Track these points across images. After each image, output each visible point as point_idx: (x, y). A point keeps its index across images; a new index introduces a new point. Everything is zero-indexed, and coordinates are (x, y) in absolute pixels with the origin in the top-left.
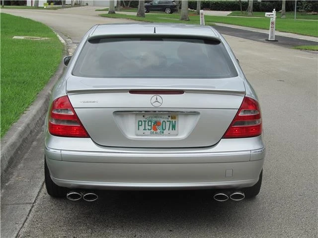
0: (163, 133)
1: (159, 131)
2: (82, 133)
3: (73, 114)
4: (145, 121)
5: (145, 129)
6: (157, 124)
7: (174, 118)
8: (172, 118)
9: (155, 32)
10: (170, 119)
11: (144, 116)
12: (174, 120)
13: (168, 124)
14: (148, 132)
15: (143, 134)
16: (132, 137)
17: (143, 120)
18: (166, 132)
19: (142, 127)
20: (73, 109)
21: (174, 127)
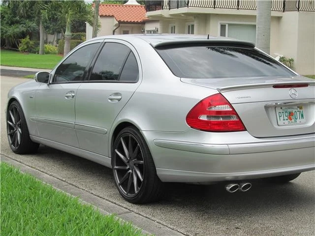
0: (296, 121)
1: (293, 120)
2: (238, 126)
3: (231, 110)
4: (283, 112)
5: (284, 120)
6: (291, 114)
7: (301, 108)
8: (300, 109)
10: (299, 110)
11: (281, 108)
12: (301, 110)
13: (298, 113)
14: (286, 122)
15: (283, 124)
16: (277, 127)
17: (281, 111)
18: (298, 121)
19: (282, 118)
20: (230, 105)
21: (302, 116)
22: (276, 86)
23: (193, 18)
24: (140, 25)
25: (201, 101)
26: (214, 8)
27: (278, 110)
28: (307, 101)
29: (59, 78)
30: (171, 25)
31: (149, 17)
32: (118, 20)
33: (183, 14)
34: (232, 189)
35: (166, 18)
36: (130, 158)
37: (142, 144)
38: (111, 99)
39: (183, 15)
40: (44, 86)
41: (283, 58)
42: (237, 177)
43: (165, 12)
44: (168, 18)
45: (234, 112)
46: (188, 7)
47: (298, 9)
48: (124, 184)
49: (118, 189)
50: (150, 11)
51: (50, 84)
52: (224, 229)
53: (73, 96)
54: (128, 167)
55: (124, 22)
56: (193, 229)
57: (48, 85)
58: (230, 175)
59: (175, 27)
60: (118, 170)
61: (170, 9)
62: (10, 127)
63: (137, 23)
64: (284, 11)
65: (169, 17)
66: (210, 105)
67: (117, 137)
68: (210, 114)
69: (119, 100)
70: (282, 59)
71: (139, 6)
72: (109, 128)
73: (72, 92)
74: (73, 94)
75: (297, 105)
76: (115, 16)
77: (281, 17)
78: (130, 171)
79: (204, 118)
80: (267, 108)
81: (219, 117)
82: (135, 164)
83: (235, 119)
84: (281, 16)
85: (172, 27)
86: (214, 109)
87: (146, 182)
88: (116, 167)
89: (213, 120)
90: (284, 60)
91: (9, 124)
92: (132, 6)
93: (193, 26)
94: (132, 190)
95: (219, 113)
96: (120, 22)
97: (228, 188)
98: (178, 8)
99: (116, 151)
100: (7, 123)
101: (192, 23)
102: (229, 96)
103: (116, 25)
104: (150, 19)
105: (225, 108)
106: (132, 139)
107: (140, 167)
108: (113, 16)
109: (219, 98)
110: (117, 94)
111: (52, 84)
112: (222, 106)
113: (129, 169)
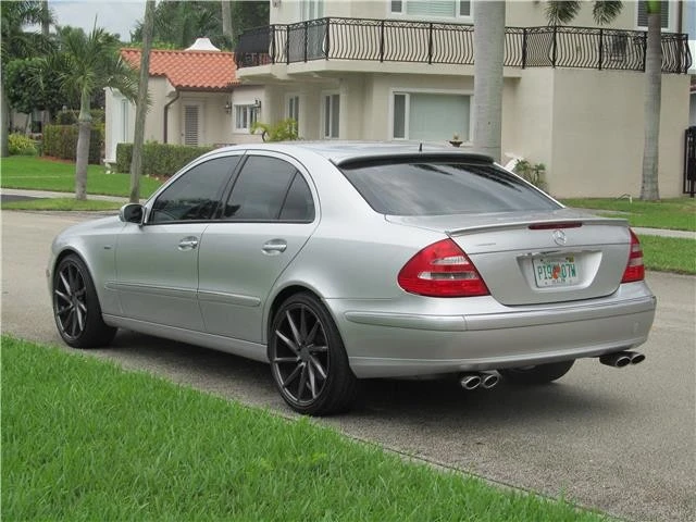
0: (564, 281)
1: (560, 279)
2: (478, 288)
3: (467, 263)
4: (544, 267)
5: (546, 278)
6: (556, 269)
7: (571, 260)
9: (421, 149)
10: (568, 262)
11: (542, 260)
12: (572, 263)
13: (567, 267)
14: (550, 282)
15: (545, 284)
16: (535, 288)
17: (542, 265)
18: (567, 279)
19: (543, 276)
20: (465, 255)
21: (574, 271)
22: (533, 227)
23: (338, 82)
24: (222, 94)
25: (420, 253)
26: (382, 60)
27: (537, 264)
28: (579, 250)
29: (160, 215)
30: (288, 96)
31: (242, 78)
32: (176, 84)
33: (316, 72)
34: (470, 384)
35: (279, 81)
36: (303, 343)
37: (324, 320)
38: (267, 250)
39: (316, 76)
40: (133, 228)
41: (523, 163)
42: (477, 365)
43: (279, 70)
44: (284, 81)
45: (471, 267)
46: (327, 58)
47: (554, 62)
48: (292, 386)
49: (283, 396)
50: (245, 65)
51: (145, 224)
52: (459, 444)
53: (195, 246)
54: (299, 358)
55: (187, 89)
56: (412, 446)
57: (141, 227)
58: (467, 363)
59: (297, 99)
60: (281, 364)
61: (288, 63)
62: (59, 302)
63: (216, 90)
64: (523, 67)
65: (287, 78)
66: (435, 256)
67: (279, 311)
68: (435, 270)
69: (282, 250)
70: (522, 166)
71: (217, 54)
72: (263, 296)
73: (190, 238)
74: (195, 242)
75: (564, 255)
76: (170, 76)
77: (519, 78)
78: (303, 364)
79: (425, 276)
80: (520, 260)
81: (449, 275)
82: (311, 353)
83: (473, 277)
84: (518, 75)
85: (291, 100)
86: (440, 262)
87: (331, 379)
88: (276, 359)
89: (439, 279)
90: (526, 168)
91: (59, 296)
92: (204, 55)
93: (336, 98)
94: (307, 394)
95: (449, 268)
96: (179, 88)
97: (464, 383)
98: (306, 61)
99: (278, 332)
100: (54, 294)
101: (336, 92)
102: (464, 243)
103: (171, 95)
104: (246, 82)
105: (459, 261)
106: (307, 312)
107: (322, 357)
108: (164, 76)
109: (449, 247)
110: (277, 241)
111: (148, 224)
112: (454, 258)
113: (300, 361)
